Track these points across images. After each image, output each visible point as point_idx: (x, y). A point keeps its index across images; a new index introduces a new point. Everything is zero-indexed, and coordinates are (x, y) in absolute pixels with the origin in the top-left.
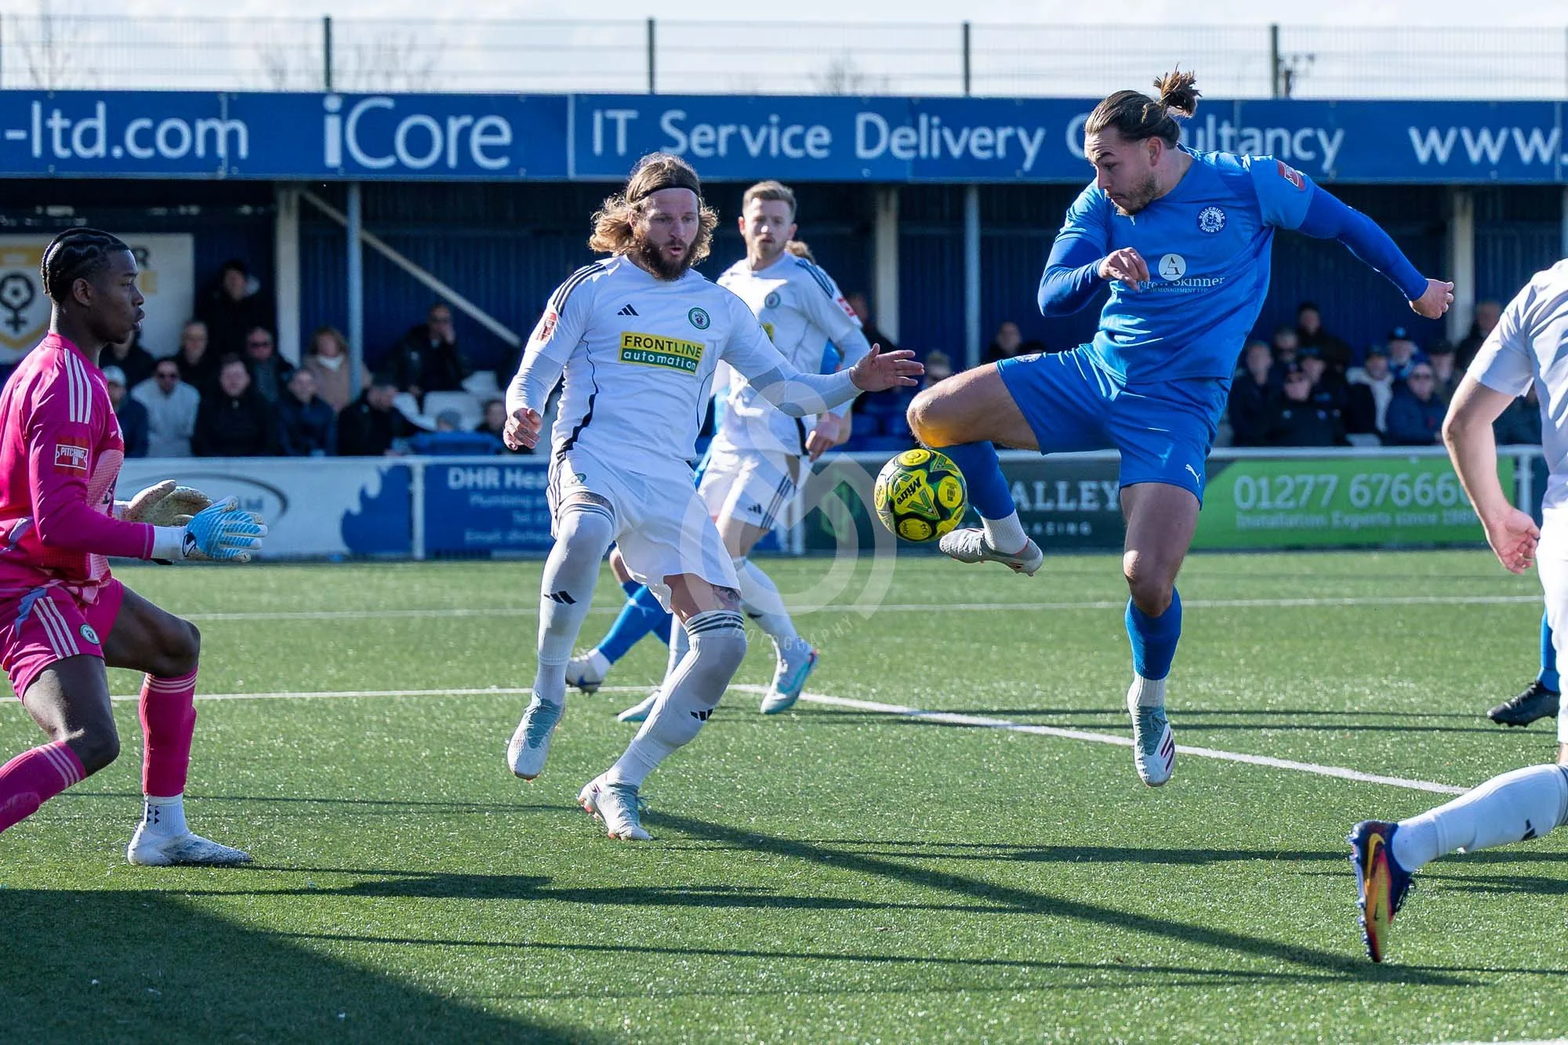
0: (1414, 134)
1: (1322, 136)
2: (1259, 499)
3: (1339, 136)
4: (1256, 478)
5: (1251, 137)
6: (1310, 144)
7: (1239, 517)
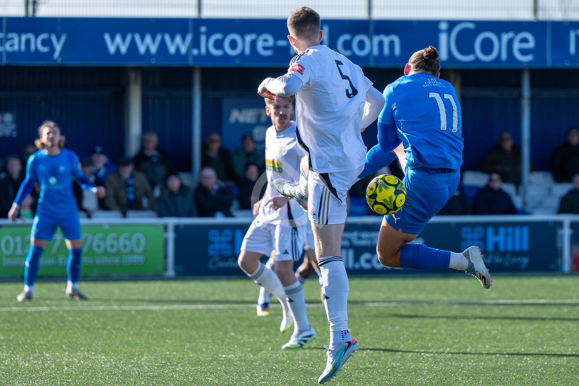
0: (107, 37)
1: (54, 38)
2: (15, 248)
3: (63, 38)
4: (14, 237)
5: (12, 39)
6: (46, 43)
7: (4, 259)
